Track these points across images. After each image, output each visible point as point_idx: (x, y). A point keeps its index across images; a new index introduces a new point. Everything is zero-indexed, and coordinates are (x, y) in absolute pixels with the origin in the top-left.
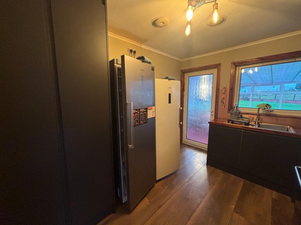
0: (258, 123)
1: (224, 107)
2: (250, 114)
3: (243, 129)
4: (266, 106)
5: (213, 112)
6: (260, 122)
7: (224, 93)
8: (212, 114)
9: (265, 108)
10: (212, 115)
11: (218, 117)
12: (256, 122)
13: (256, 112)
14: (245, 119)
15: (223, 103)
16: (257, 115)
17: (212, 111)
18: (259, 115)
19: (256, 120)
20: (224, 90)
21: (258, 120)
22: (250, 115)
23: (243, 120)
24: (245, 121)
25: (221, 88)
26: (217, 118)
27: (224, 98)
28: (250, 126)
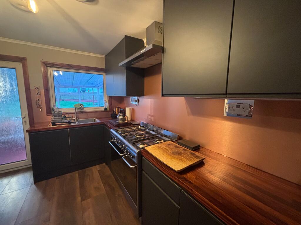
0: (77, 119)
1: (41, 110)
2: (69, 113)
3: (69, 128)
4: (81, 106)
5: (25, 117)
6: (78, 119)
7: (38, 94)
8: (24, 120)
9: (80, 107)
10: (25, 122)
11: (35, 122)
12: (75, 120)
13: (74, 111)
14: (68, 118)
15: (39, 105)
16: (75, 113)
17: (23, 116)
18: (76, 113)
19: (75, 118)
20: (37, 91)
21: (76, 118)
22: (69, 115)
23: (66, 120)
24: (69, 121)
25: (32, 88)
26: (34, 124)
27: (38, 100)
28: (72, 124)
